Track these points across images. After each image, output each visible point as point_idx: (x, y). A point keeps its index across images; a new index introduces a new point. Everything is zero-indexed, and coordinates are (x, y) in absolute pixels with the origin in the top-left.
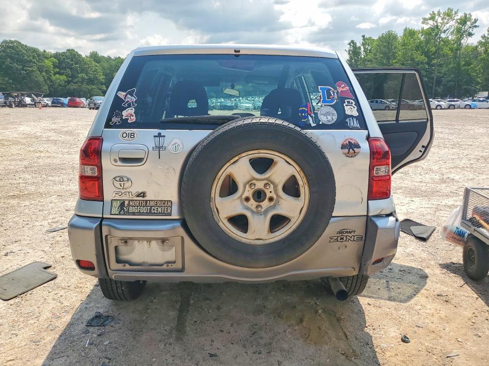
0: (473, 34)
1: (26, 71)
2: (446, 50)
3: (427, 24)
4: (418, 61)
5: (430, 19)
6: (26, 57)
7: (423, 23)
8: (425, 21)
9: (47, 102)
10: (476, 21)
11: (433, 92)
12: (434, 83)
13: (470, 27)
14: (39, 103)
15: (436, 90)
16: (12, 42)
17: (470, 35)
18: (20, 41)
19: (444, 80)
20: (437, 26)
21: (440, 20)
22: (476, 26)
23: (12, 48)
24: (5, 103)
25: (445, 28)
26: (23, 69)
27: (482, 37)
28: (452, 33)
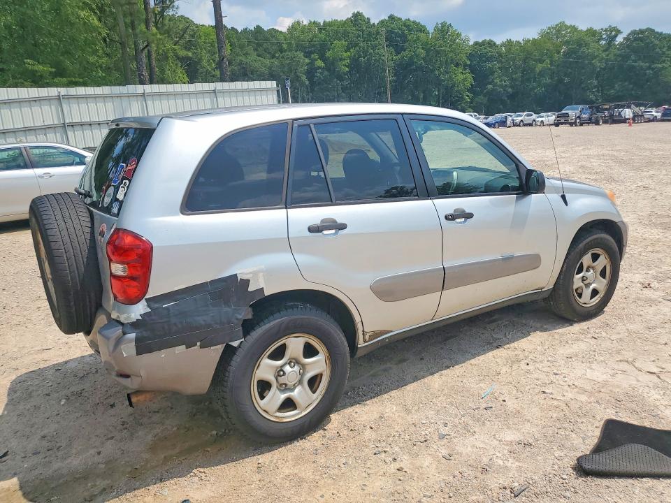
1: (653, 69)
6: (658, 50)
9: (655, 114)
14: (641, 116)
16: (642, 31)
18: (653, 28)
23: (641, 39)
24: (590, 119)
26: (649, 68)
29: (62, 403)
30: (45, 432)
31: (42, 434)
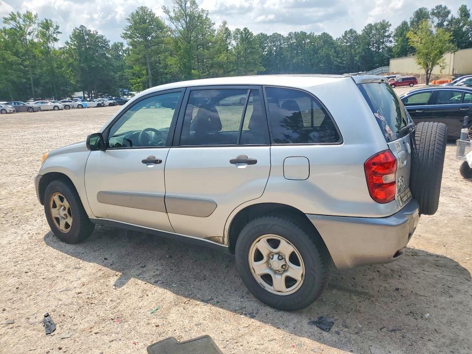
0: (58, 40)
2: (37, 52)
3: (9, 24)
4: (11, 61)
5: (12, 19)
7: (5, 22)
8: (6, 20)
10: (57, 27)
11: (33, 93)
12: (32, 84)
13: (54, 33)
15: (36, 92)
17: (56, 40)
19: (42, 81)
20: (20, 28)
21: (21, 21)
22: (59, 32)
25: (29, 31)
27: (66, 43)
28: (37, 36)
29: (428, 315)
30: (448, 299)
31: (451, 299)
